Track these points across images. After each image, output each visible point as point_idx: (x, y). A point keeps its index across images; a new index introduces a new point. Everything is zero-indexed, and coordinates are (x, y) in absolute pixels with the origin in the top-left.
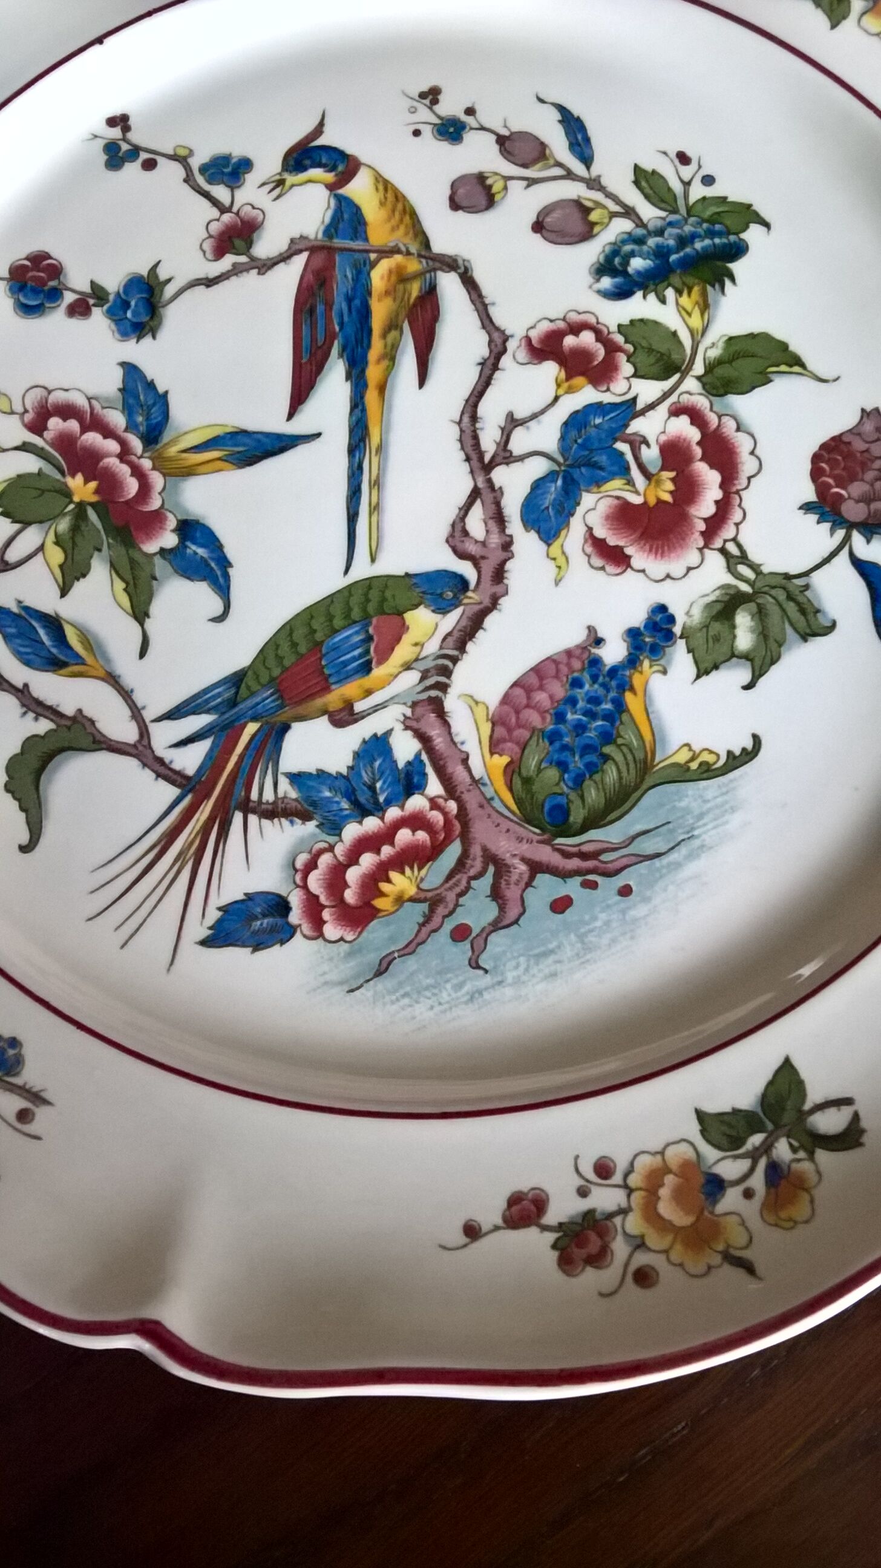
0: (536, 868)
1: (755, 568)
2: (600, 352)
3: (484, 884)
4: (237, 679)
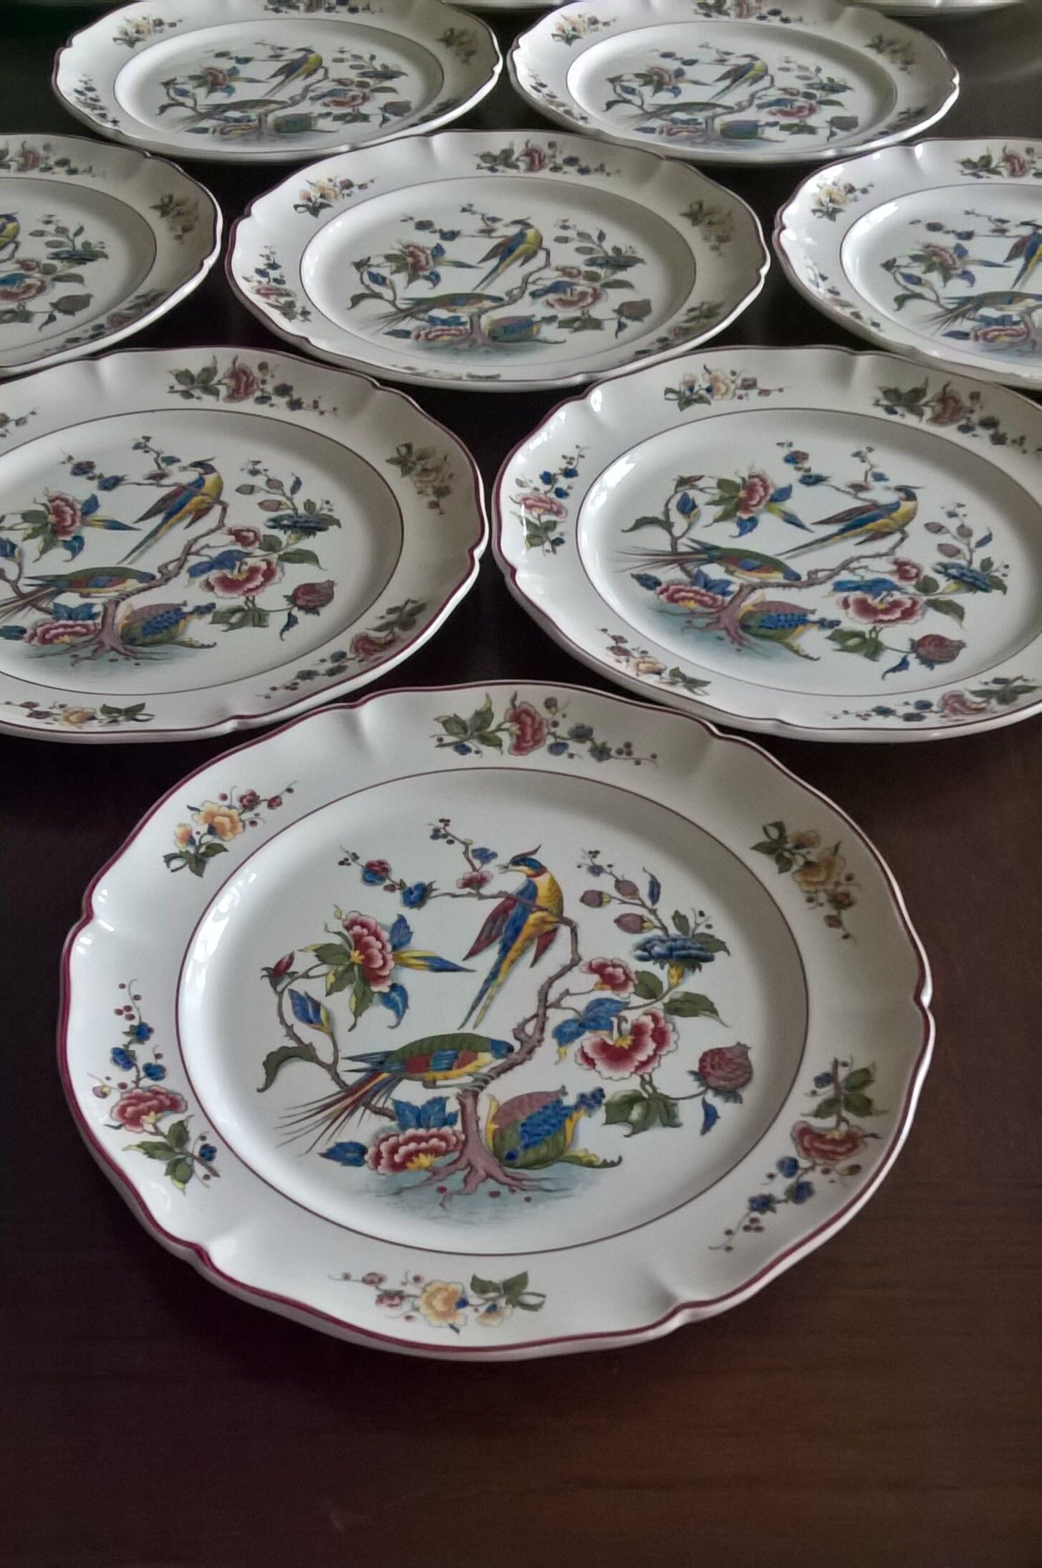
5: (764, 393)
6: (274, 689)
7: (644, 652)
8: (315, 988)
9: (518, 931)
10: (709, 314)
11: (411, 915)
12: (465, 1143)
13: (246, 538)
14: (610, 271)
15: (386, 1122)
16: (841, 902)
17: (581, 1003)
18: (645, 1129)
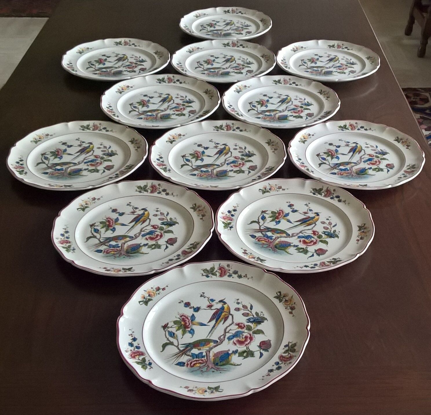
0: (212, 368)
1: (249, 349)
2: (243, 326)
3: (206, 368)
4: (190, 344)
5: (284, 190)
6: (163, 263)
7: (251, 253)
8: (173, 330)
9: (220, 317)
10: (271, 169)
11: (195, 314)
12: (207, 361)
13: (156, 227)
14: (247, 158)
15: (189, 357)
16: (292, 308)
17: (234, 332)
18: (247, 358)
